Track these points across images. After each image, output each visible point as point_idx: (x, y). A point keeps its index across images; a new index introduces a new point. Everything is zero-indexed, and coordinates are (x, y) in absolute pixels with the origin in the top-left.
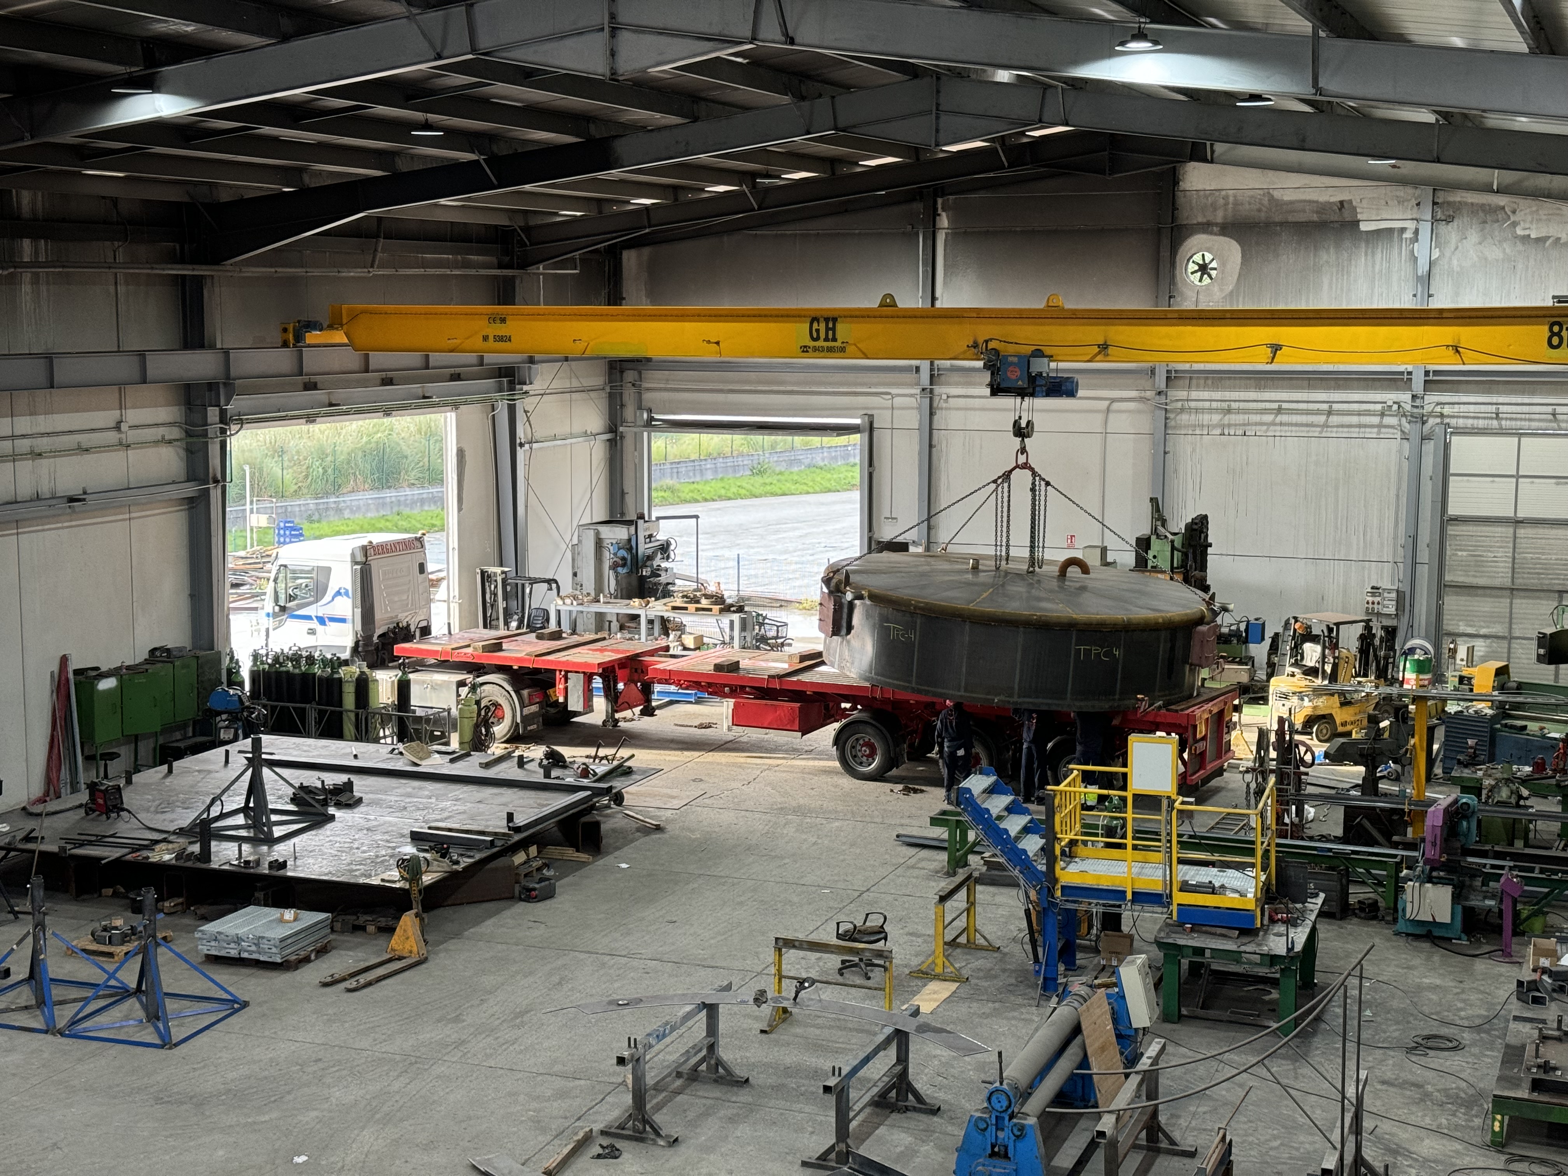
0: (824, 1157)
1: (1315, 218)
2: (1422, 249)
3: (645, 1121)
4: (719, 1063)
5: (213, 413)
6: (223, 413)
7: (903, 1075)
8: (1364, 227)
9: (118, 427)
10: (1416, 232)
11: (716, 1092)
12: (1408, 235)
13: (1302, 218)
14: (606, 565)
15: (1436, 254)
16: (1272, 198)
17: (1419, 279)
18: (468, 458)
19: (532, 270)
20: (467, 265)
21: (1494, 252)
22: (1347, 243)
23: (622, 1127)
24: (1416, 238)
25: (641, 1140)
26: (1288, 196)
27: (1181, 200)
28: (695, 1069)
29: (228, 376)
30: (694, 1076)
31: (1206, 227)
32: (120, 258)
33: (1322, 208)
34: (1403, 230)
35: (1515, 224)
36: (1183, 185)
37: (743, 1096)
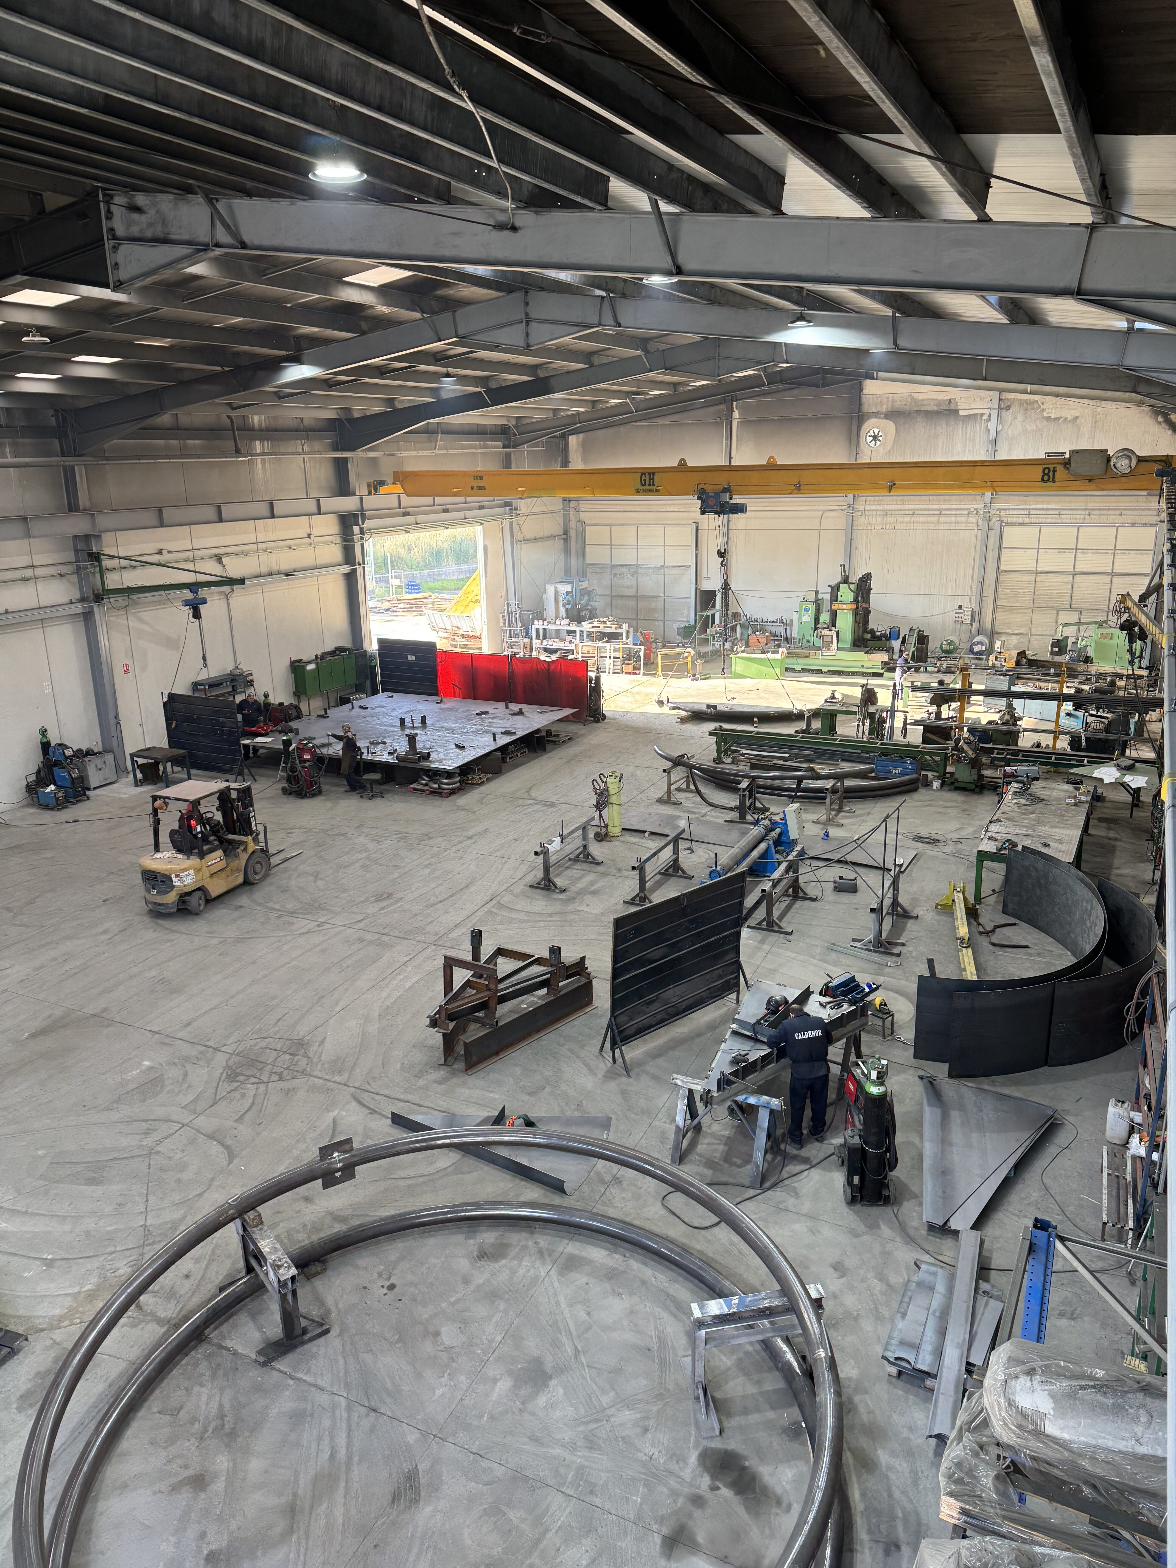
0: (633, 899)
1: (936, 408)
2: (992, 425)
3: (550, 881)
4: (589, 854)
5: (356, 529)
6: (361, 529)
7: (676, 861)
8: (962, 413)
9: (309, 536)
10: (990, 415)
11: (585, 866)
12: (985, 417)
13: (928, 408)
14: (561, 604)
15: (1000, 427)
16: (912, 398)
17: (990, 441)
18: (489, 550)
19: (520, 448)
20: (486, 447)
21: (1031, 427)
22: (952, 422)
23: (539, 883)
24: (989, 419)
25: (548, 890)
26: (921, 397)
27: (864, 400)
28: (578, 856)
29: (362, 509)
30: (576, 860)
31: (877, 415)
32: (306, 449)
33: (939, 403)
34: (982, 415)
35: (1043, 410)
36: (865, 392)
37: (600, 869)
